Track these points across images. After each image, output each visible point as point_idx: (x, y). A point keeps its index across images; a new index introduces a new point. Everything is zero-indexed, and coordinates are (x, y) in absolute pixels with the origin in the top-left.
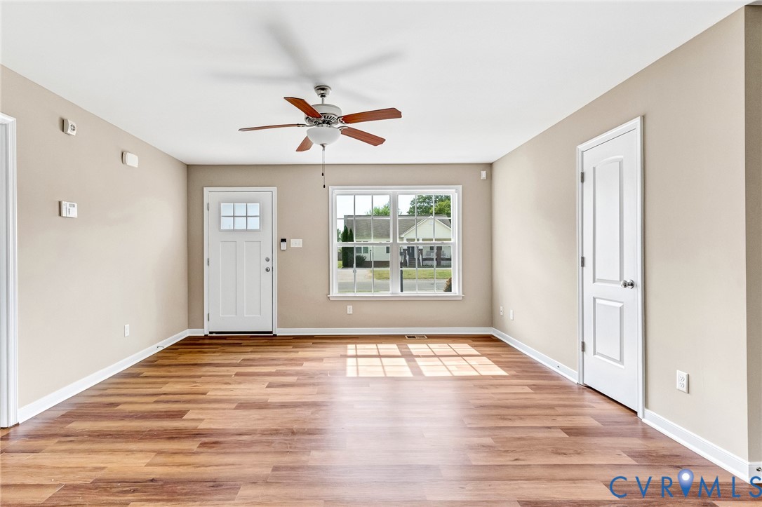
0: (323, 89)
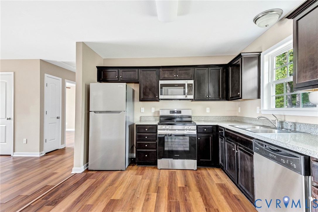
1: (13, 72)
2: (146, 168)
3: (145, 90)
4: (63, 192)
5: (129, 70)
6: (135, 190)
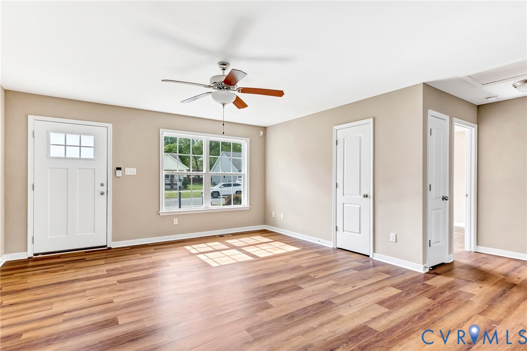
0: (224, 64)
1: (372, 119)
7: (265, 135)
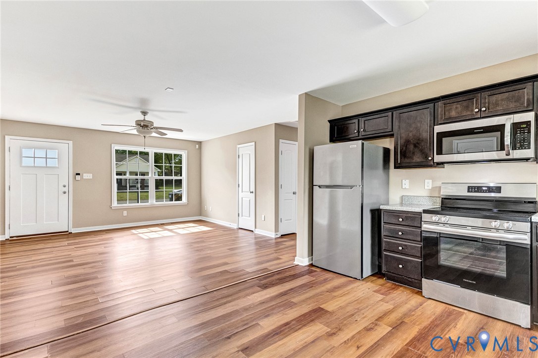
0: (145, 113)
1: (254, 143)
2: (401, 288)
3: (406, 147)
4: (276, 280)
5: (376, 116)
6: (359, 310)
7: (200, 148)
